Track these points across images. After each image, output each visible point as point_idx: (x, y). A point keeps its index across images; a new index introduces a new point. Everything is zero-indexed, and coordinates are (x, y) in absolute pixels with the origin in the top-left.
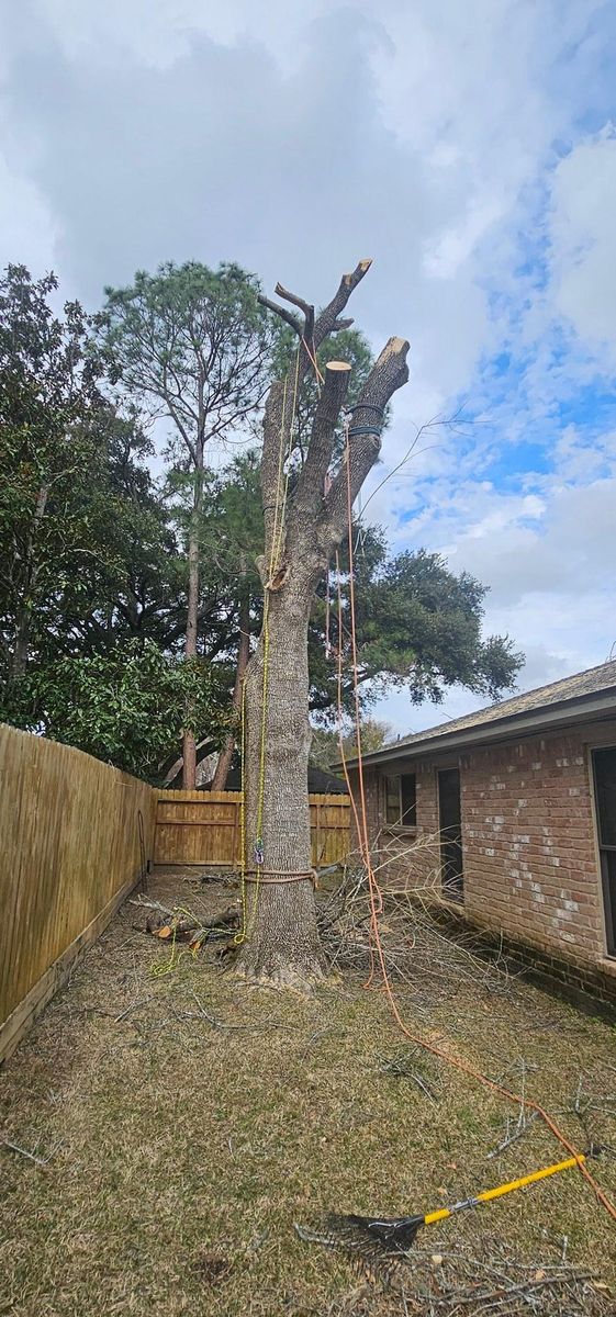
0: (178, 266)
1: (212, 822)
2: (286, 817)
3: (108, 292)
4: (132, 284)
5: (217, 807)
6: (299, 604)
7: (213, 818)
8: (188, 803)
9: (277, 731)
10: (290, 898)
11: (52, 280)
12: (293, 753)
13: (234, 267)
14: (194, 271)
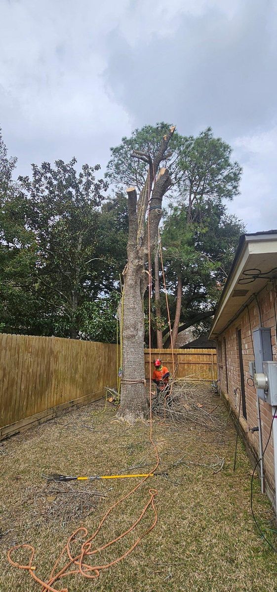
0: (140, 130)
1: (167, 362)
2: (132, 359)
3: (112, 149)
4: (121, 143)
5: (168, 355)
6: (132, 279)
7: (166, 360)
8: (156, 354)
9: (127, 328)
10: (133, 389)
11: (74, 160)
12: (133, 336)
13: (162, 124)
14: (147, 130)
